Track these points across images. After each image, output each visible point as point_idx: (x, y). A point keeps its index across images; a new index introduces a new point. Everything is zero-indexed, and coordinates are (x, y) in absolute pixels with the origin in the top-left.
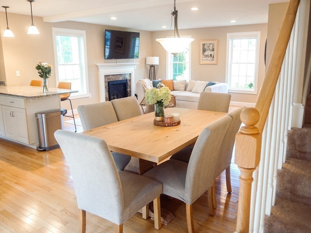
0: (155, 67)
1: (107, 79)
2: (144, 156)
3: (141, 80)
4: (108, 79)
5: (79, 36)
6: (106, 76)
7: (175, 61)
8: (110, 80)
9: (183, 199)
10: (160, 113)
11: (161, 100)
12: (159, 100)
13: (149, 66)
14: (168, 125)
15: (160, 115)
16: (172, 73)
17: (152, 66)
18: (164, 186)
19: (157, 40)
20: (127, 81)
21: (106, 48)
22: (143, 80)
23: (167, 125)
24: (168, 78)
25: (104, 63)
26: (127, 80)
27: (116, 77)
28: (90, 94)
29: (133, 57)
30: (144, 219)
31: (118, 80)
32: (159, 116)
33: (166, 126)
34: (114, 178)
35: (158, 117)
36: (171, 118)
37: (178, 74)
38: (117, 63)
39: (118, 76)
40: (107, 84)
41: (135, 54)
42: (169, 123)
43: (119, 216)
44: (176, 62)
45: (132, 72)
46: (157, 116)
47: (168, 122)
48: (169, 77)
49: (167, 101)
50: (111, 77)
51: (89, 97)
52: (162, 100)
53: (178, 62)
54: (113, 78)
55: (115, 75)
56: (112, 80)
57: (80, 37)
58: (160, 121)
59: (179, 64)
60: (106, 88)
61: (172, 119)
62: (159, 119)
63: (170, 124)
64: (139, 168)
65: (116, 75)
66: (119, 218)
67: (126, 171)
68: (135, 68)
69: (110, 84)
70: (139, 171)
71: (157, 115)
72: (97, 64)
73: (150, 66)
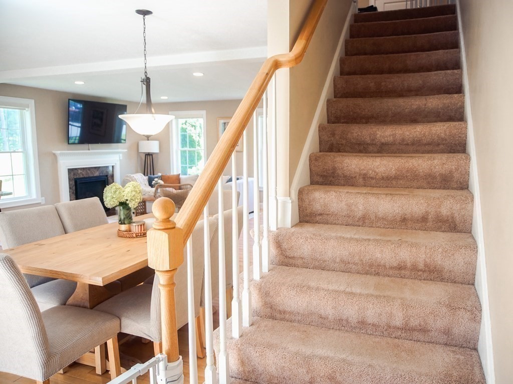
0: (153, 156)
1: (72, 174)
2: (83, 278)
3: (129, 175)
4: (74, 174)
5: (22, 107)
6: (71, 171)
7: (183, 147)
8: (78, 177)
9: (148, 336)
10: (126, 219)
11: (125, 201)
12: (123, 200)
13: (144, 155)
14: (136, 236)
15: (126, 222)
16: (180, 165)
17: (148, 155)
18: (122, 320)
19: (120, 116)
20: (107, 178)
21: (70, 126)
22: (132, 175)
23: (134, 235)
24: (173, 172)
25: (68, 150)
26: (107, 176)
27: (89, 172)
28: (44, 198)
29: (118, 141)
30: (99, 375)
31: (92, 176)
32: (125, 224)
33: (134, 238)
34: (28, 311)
35: (123, 226)
36: (141, 225)
37: (188, 165)
38: (89, 150)
39: (92, 170)
40: (73, 183)
41: (123, 137)
42: (138, 233)
43: (41, 368)
44: (185, 149)
45: (116, 164)
46: (121, 224)
47: (137, 231)
48: (175, 169)
49: (134, 202)
50: (80, 171)
51: (40, 203)
52: (127, 200)
53: (187, 149)
54: (84, 173)
55: (86, 168)
56: (81, 176)
57: (25, 109)
58: (126, 231)
59: (189, 151)
60: (70, 188)
61: (143, 226)
62: (124, 227)
63: (139, 235)
64: (88, 299)
65: (89, 169)
66: (41, 371)
67: (68, 305)
68: (121, 158)
69: (78, 182)
70: (88, 304)
71: (122, 222)
72: (54, 152)
73: (146, 155)
